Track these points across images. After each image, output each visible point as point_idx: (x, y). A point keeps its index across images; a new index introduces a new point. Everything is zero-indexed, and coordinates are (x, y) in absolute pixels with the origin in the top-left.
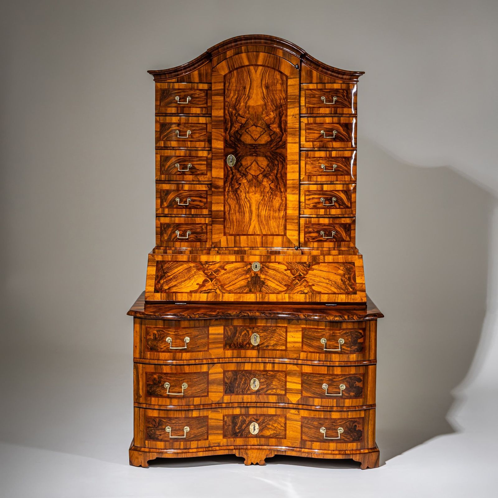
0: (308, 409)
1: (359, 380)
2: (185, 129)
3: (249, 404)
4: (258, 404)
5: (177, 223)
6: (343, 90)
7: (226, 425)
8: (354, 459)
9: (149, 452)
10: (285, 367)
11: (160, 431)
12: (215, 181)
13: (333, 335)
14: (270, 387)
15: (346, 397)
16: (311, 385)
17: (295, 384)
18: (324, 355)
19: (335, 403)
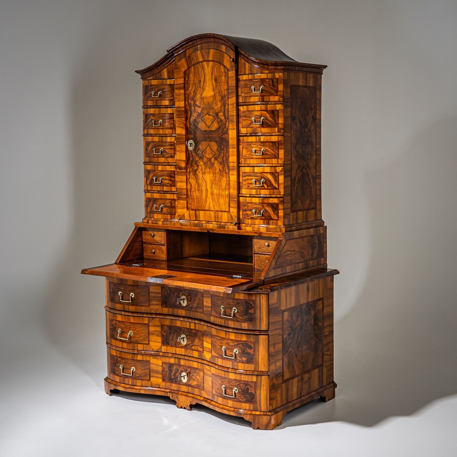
0: (215, 367)
1: (250, 347)
2: (158, 119)
3: (179, 355)
4: (187, 357)
5: (155, 198)
6: (269, 79)
7: (164, 371)
8: (244, 418)
9: (111, 383)
10: (202, 328)
11: (117, 367)
12: (179, 163)
13: (228, 304)
14: (193, 344)
15: (239, 361)
16: (216, 346)
17: (208, 344)
18: (223, 321)
19: (231, 365)
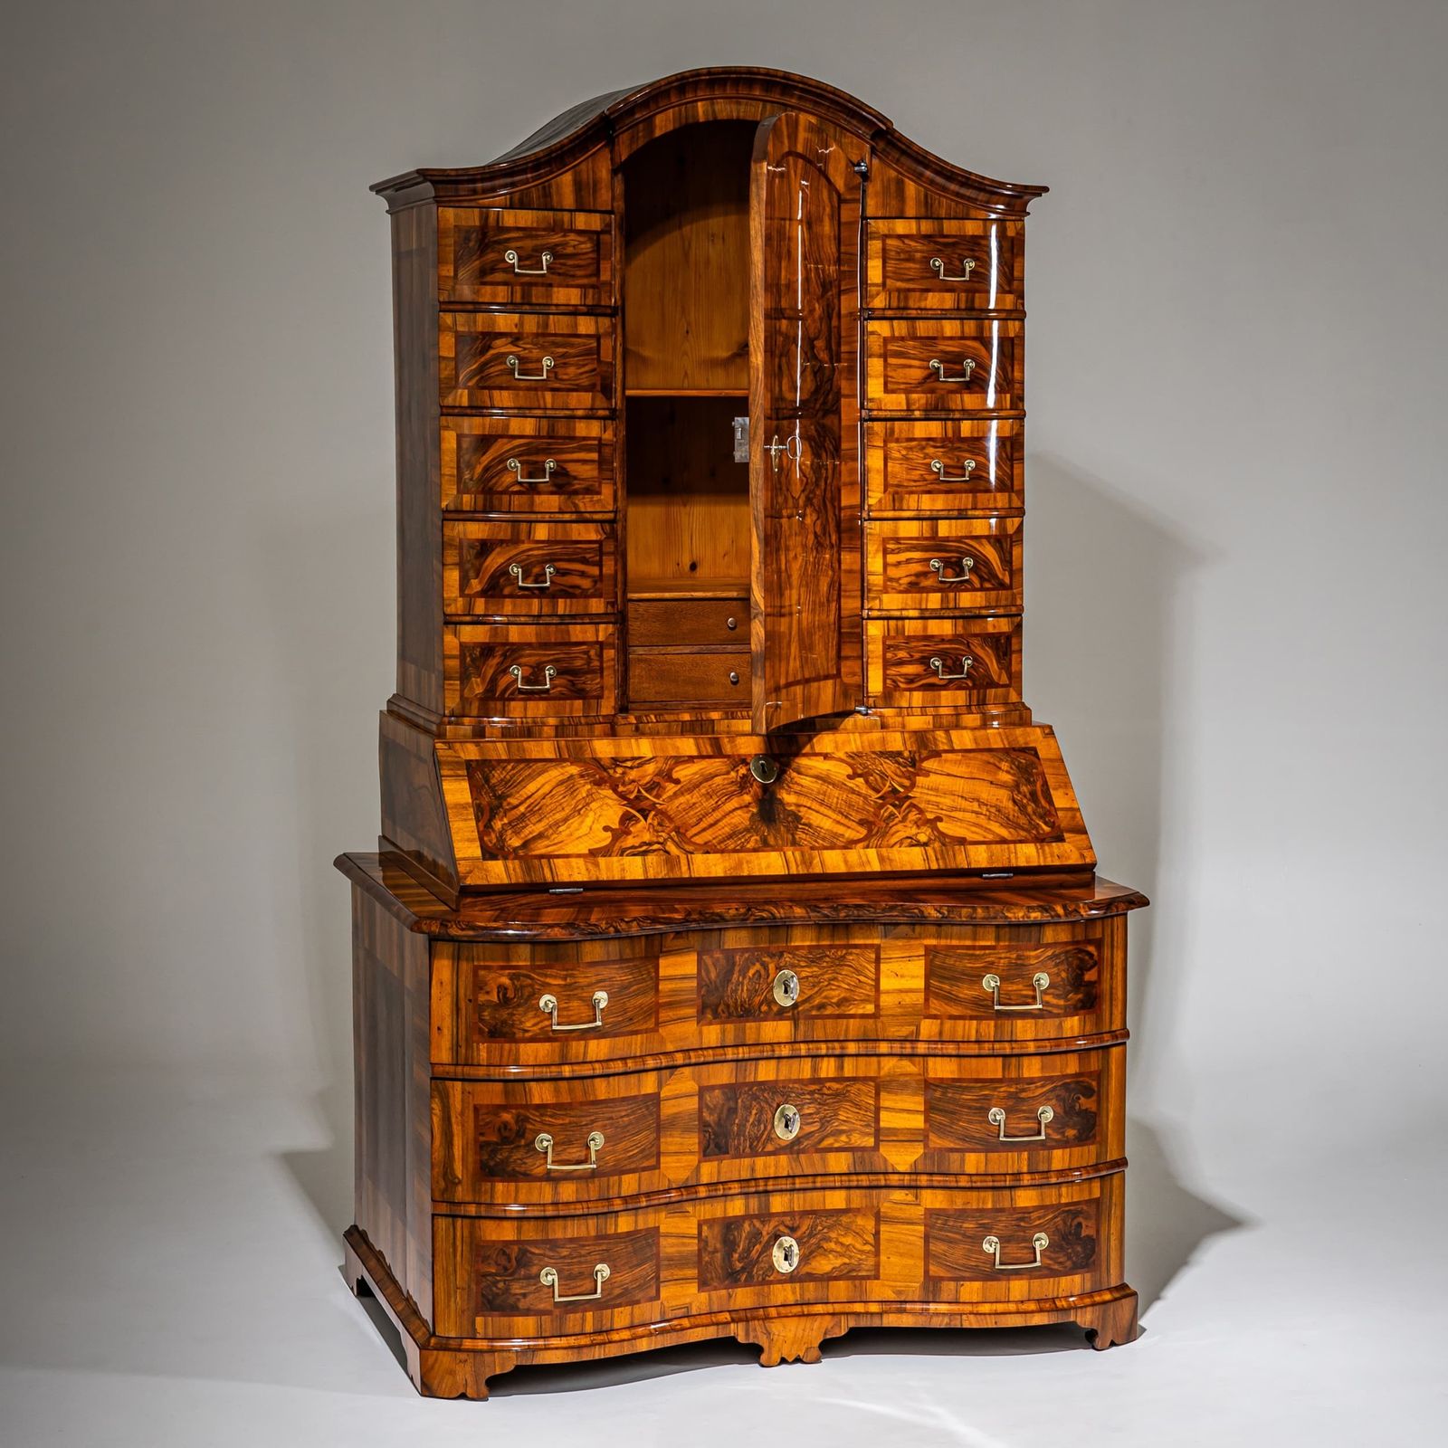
0: (948, 1184)
1: (1088, 1092)
2: (535, 353)
3: (771, 1182)
4: (797, 1180)
5: (513, 644)
7: (706, 1250)
8: (1079, 1321)
9: (492, 1351)
10: (875, 1066)
11: (525, 1283)
13: (1017, 964)
14: (829, 1129)
15: (1054, 1144)
16: (954, 1113)
17: (905, 1115)
18: (992, 1023)
19: (1026, 1163)
